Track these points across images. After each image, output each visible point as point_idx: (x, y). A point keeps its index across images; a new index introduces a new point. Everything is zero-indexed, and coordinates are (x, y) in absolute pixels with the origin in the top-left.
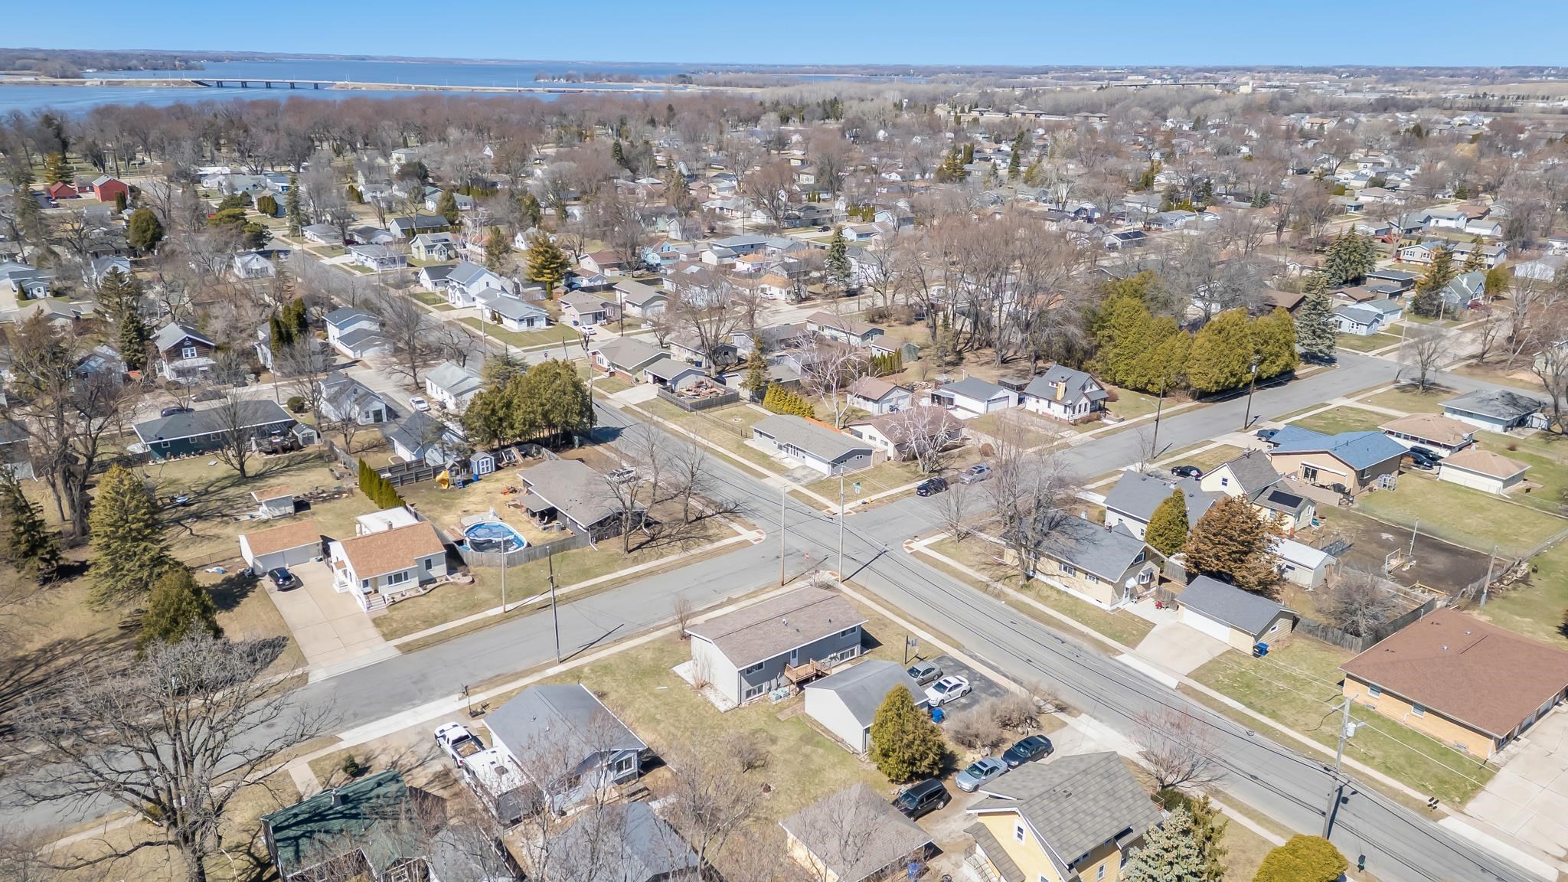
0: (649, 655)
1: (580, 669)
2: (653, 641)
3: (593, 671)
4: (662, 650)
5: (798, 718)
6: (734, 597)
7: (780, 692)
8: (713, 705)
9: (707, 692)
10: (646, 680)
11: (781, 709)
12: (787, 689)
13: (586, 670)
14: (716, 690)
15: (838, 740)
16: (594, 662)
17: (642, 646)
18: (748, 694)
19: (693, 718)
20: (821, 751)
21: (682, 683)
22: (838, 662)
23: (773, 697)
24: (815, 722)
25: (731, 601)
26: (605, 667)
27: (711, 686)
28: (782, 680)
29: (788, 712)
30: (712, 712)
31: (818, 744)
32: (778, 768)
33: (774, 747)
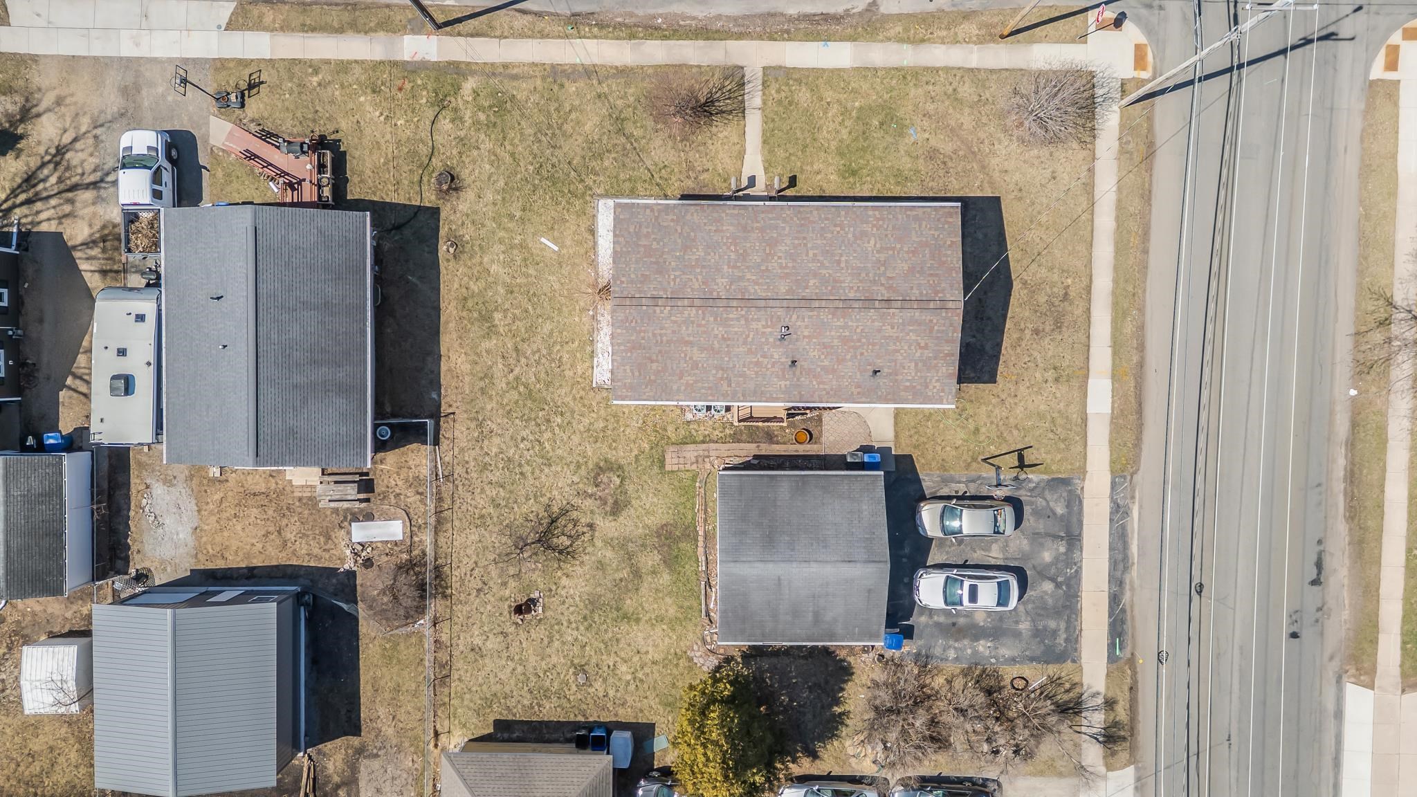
3: (476, 99)
5: (694, 478)
11: (686, 441)
20: (665, 578)
29: (691, 452)
30: (580, 370)
31: (672, 561)
32: (579, 570)
33: (607, 522)
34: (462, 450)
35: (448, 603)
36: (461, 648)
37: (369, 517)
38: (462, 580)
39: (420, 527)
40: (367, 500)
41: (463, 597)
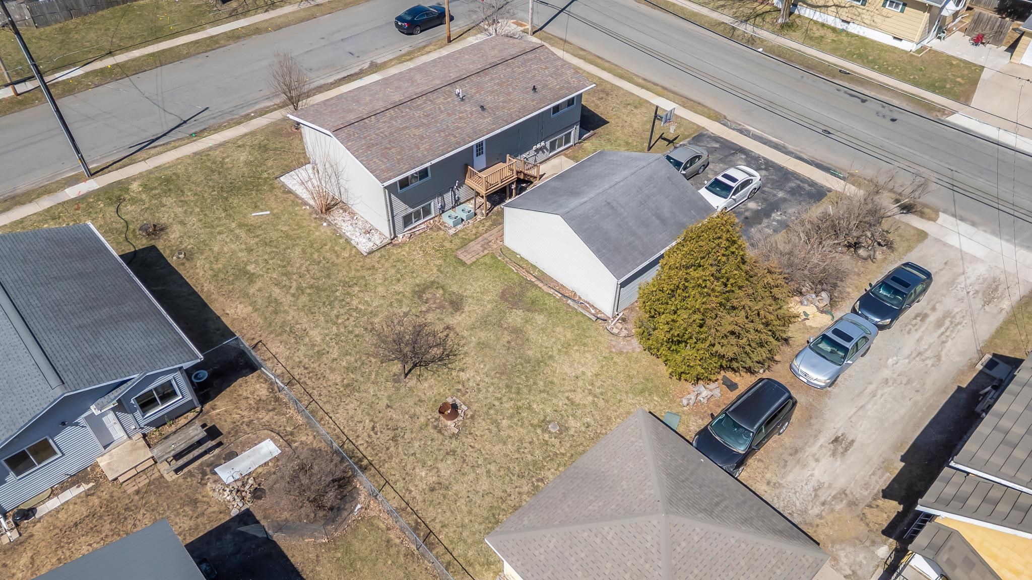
0: (243, 156)
1: (123, 185)
2: (253, 133)
3: (146, 187)
4: (264, 148)
5: (493, 257)
6: (379, 61)
7: (459, 212)
8: (348, 241)
9: (338, 218)
10: (235, 201)
11: (465, 243)
12: (470, 206)
13: (135, 186)
14: (353, 214)
15: (568, 295)
16: (150, 172)
17: (234, 141)
18: (407, 220)
19: (314, 269)
20: (540, 319)
21: (294, 204)
22: (547, 154)
23: (450, 222)
24: (522, 263)
25: (375, 68)
26: (168, 181)
27: (345, 208)
28: (462, 193)
29: (476, 246)
30: (346, 254)
31: (533, 306)
32: (468, 360)
33: (458, 317)
34: (287, 358)
35: (373, 471)
36: (419, 498)
37: (232, 455)
38: (370, 444)
39: (292, 434)
40: (220, 444)
41: (383, 456)
